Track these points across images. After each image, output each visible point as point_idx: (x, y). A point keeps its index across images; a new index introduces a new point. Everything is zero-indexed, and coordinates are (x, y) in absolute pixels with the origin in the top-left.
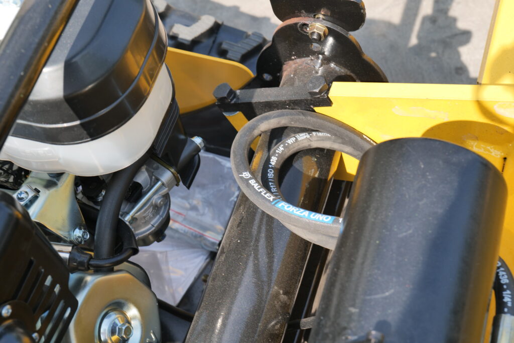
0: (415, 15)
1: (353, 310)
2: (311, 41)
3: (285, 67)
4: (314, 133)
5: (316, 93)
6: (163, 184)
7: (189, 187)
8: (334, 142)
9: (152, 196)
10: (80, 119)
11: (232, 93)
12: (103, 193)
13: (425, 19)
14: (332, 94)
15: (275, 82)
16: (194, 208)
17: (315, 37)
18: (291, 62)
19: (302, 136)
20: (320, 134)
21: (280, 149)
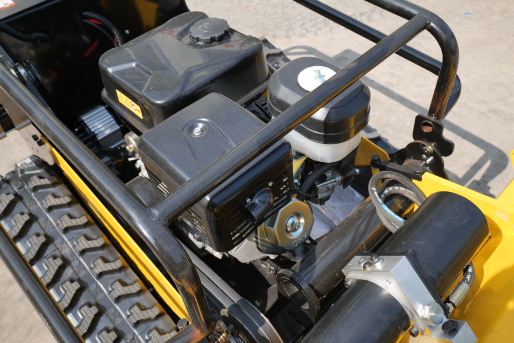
0: (471, 178)
1: (404, 243)
2: (423, 153)
3: (406, 161)
4: (408, 190)
5: (417, 173)
6: (336, 181)
7: (344, 188)
8: (415, 197)
9: (329, 183)
10: (325, 133)
11: (379, 159)
12: (311, 172)
13: (474, 181)
14: (424, 177)
15: (400, 163)
16: (334, 208)
17: (426, 152)
18: (409, 160)
19: (402, 189)
20: (410, 192)
21: (391, 189)
